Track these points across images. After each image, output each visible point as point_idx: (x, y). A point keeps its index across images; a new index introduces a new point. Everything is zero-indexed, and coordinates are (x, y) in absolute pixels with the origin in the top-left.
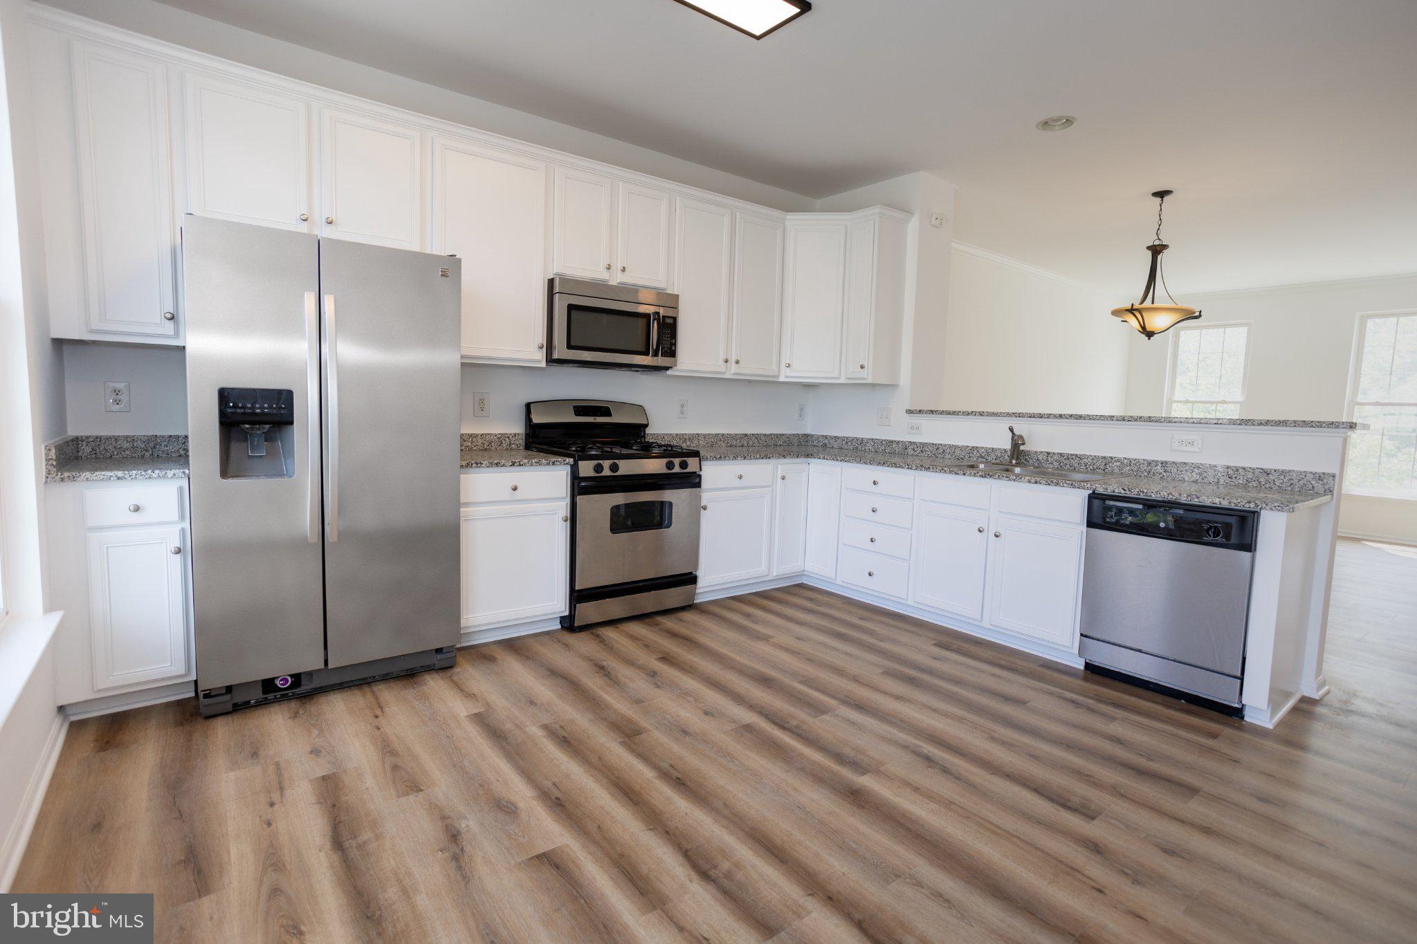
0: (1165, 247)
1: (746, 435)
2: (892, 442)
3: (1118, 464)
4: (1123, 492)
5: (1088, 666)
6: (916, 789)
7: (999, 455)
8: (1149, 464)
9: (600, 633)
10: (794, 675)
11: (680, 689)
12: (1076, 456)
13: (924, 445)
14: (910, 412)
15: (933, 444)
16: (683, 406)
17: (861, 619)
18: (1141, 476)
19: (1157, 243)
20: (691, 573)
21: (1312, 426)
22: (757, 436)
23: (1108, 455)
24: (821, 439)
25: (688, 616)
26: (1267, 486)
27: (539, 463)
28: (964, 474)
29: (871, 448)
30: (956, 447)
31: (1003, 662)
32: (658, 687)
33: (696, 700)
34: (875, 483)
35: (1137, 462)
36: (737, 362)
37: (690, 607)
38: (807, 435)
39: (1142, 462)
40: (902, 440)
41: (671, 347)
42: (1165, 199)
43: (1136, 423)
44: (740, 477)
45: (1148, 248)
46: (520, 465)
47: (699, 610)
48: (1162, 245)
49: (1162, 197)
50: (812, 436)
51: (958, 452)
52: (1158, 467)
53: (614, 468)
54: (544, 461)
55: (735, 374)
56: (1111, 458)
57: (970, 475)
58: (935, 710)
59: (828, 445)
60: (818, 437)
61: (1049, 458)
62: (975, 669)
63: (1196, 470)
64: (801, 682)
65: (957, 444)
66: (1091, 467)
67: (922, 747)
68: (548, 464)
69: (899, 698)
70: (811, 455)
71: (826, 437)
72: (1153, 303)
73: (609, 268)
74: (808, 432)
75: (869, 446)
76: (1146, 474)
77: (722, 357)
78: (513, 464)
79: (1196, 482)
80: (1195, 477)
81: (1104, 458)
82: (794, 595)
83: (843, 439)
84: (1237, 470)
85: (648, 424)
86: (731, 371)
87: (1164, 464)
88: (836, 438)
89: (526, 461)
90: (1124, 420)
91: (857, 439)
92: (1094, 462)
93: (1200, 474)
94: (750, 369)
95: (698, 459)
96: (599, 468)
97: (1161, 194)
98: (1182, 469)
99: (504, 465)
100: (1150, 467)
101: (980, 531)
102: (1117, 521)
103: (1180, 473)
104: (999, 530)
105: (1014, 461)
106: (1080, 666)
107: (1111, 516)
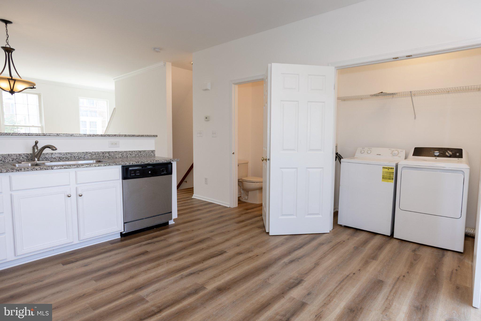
5: (122, 235)
8: (103, 153)
12: (69, 153)
18: (100, 158)
21: (149, 137)
23: (85, 151)
26: (141, 156)
35: (98, 153)
39: (100, 153)
43: (96, 137)
52: (107, 154)
56: (87, 152)
66: (77, 158)
76: (103, 157)
80: (120, 156)
81: (83, 153)
84: (132, 152)
87: (109, 152)
90: (91, 136)
92: (79, 155)
93: (122, 155)
100: (103, 155)
101: (69, 196)
102: (135, 175)
103: (115, 155)
104: (80, 193)
105: (36, 159)
106: (119, 237)
107: (133, 173)
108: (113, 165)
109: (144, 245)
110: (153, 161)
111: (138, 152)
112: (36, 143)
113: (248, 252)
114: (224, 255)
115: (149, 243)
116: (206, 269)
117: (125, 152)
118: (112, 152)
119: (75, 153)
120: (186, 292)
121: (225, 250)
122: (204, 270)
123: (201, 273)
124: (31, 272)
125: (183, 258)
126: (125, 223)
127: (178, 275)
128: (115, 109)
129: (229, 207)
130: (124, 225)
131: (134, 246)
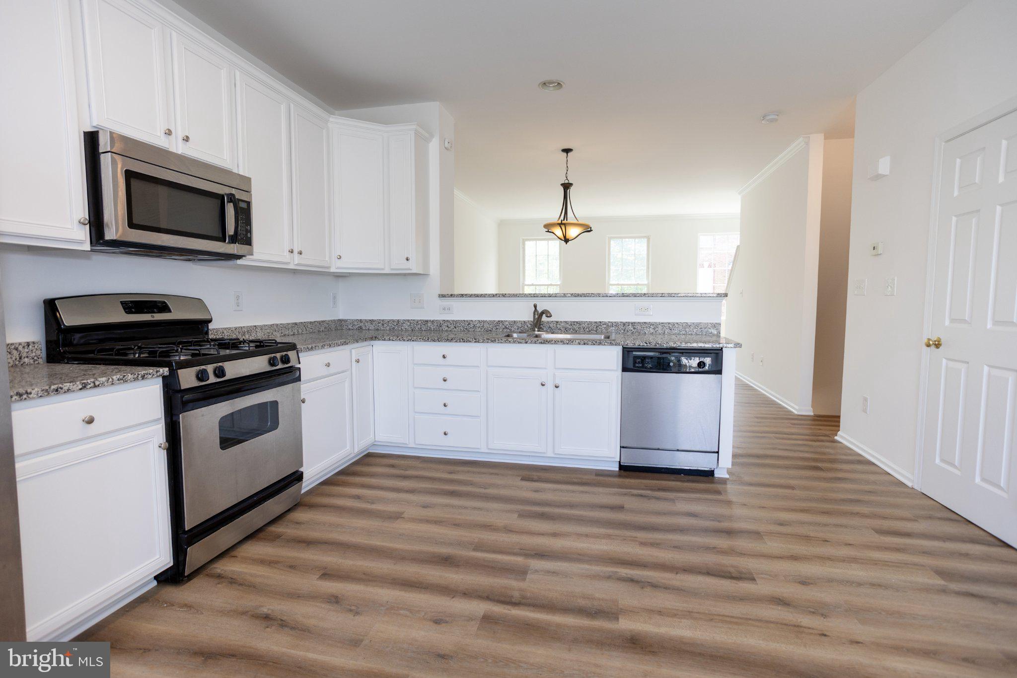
0: (571, 184)
1: (296, 324)
2: (427, 321)
3: (605, 326)
4: (646, 345)
5: (621, 467)
6: (660, 613)
7: (520, 326)
8: (624, 324)
9: (219, 571)
10: (459, 544)
11: (382, 605)
12: (577, 322)
13: (457, 322)
14: (442, 296)
15: (464, 321)
16: (238, 297)
17: (449, 473)
19: (566, 182)
20: (297, 471)
22: (304, 324)
23: (598, 321)
24: (356, 323)
25: (300, 515)
26: (690, 333)
27: (123, 380)
28: (526, 343)
29: (407, 327)
30: (484, 322)
31: (575, 480)
32: (357, 613)
33: (410, 611)
34: (444, 357)
35: (617, 324)
36: (300, 253)
37: (298, 505)
38: (340, 321)
39: (620, 323)
40: (436, 319)
41: (246, 234)
42: (568, 154)
44: (328, 365)
45: (562, 185)
46: (95, 386)
47: (306, 505)
48: (569, 183)
49: (567, 153)
50: (346, 321)
51: (486, 326)
52: (630, 326)
53: (220, 372)
54: (130, 376)
55: (297, 265)
56: (600, 322)
57: (531, 343)
58: (587, 536)
59: (364, 328)
60: (353, 321)
61: (558, 326)
62: (568, 491)
63: (651, 326)
64: (475, 550)
65: (485, 320)
66: (588, 330)
67: (618, 572)
68: (136, 379)
69: (555, 535)
70: (375, 337)
71: (361, 321)
72: (567, 220)
73: (169, 133)
74: (341, 318)
75: (406, 326)
77: (287, 248)
78: (84, 387)
79: (652, 334)
80: (652, 331)
81: (596, 322)
82: (369, 465)
83: (379, 321)
84: (674, 325)
85: (212, 319)
86: (295, 262)
87: (633, 324)
88: (372, 321)
89: (104, 379)
91: (394, 321)
92: (590, 326)
93: (654, 329)
94: (309, 260)
95: (295, 351)
96: (202, 376)
97: (567, 151)
98: (643, 326)
99: (68, 390)
100: (624, 327)
101: (543, 385)
102: (643, 365)
103: (642, 329)
104: (557, 382)
105: (536, 330)
106: (616, 468)
107: (639, 363)
108: (606, 344)
109: (633, 495)
110: (679, 344)
111: (684, 324)
112: (535, 306)
113: (810, 612)
114: (741, 584)
115: (641, 496)
116: (666, 588)
117: (660, 324)
118: (639, 323)
119: (585, 322)
120: (582, 602)
121: (755, 576)
122: (660, 587)
123: (648, 590)
124: (492, 474)
125: (657, 545)
126: (623, 447)
127: (610, 569)
128: (738, 247)
129: (909, 484)
130: (620, 450)
131: (616, 490)
